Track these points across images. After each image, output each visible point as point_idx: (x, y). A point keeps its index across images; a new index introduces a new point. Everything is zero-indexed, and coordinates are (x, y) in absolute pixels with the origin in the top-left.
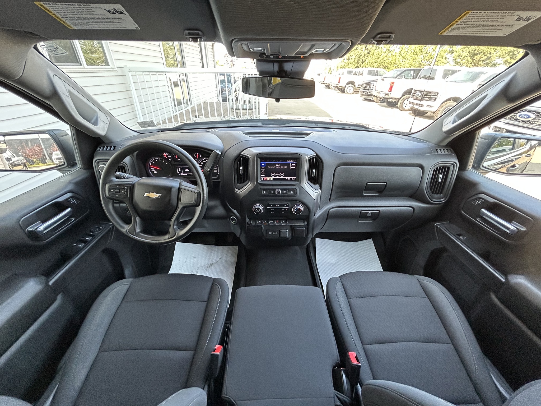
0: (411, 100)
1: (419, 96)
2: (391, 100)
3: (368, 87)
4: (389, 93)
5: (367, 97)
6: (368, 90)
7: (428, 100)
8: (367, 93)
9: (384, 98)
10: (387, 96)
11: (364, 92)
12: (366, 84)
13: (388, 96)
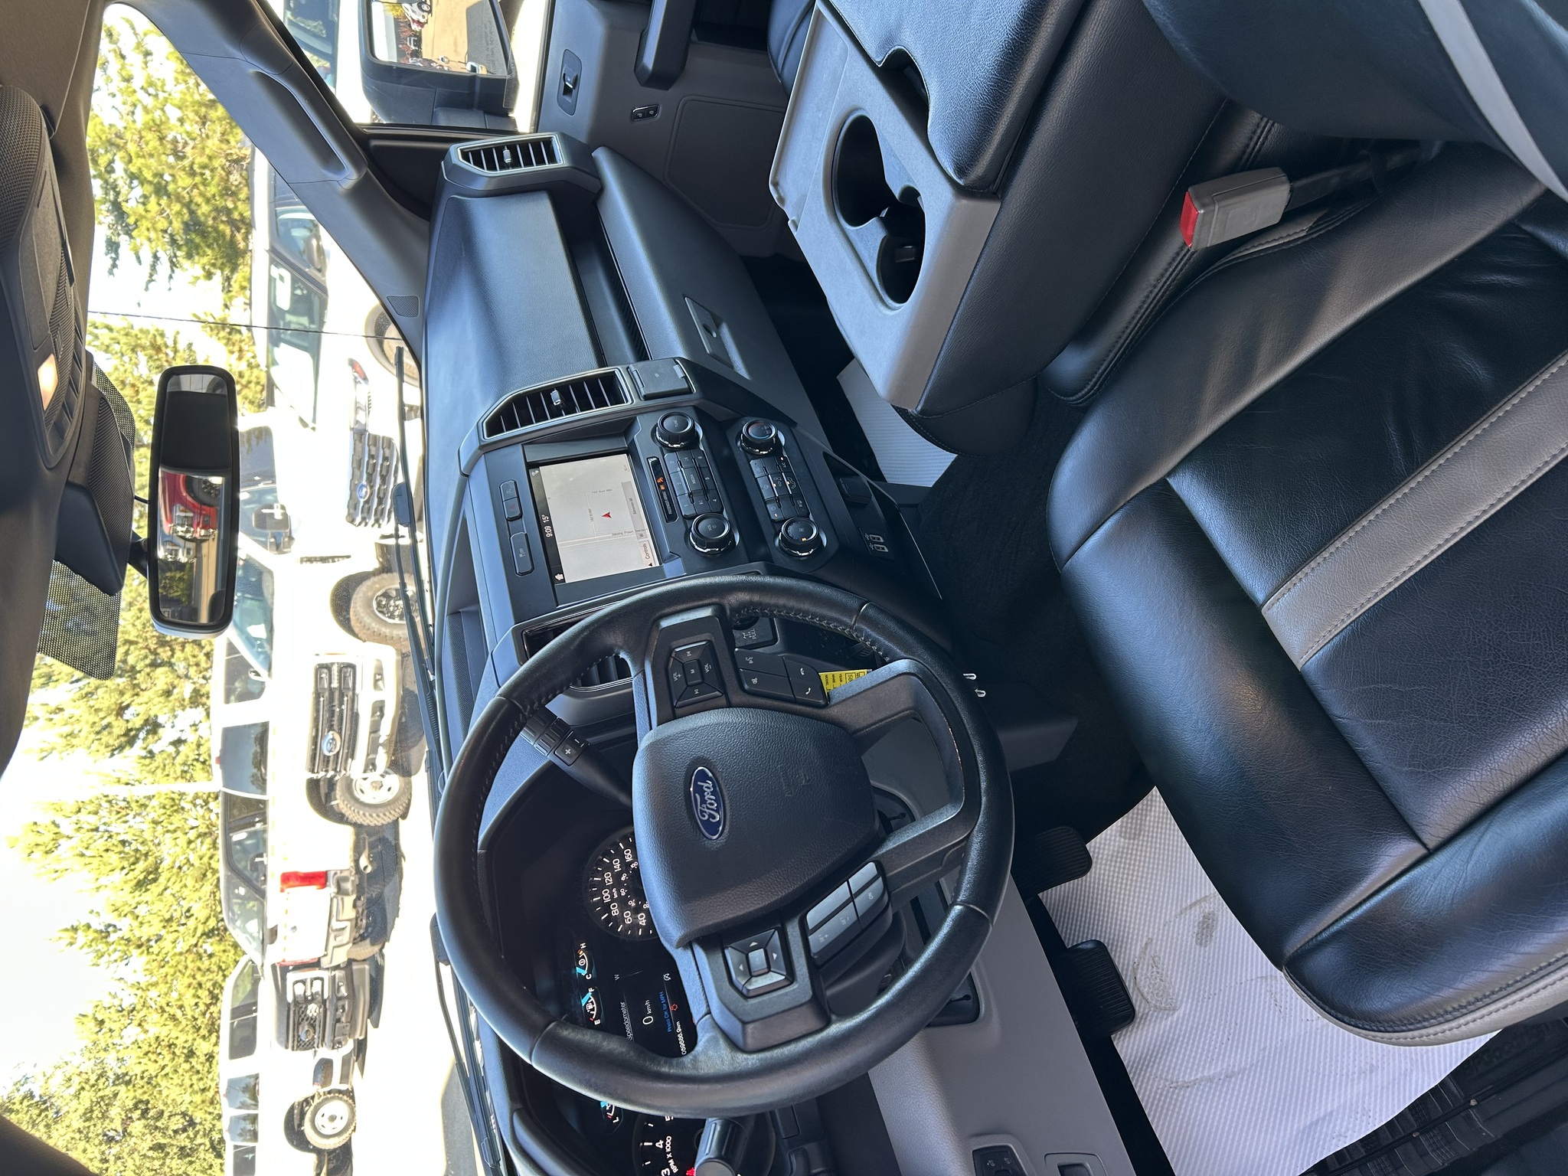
0: (355, 768)
1: (337, 737)
2: (364, 861)
3: (313, 1010)
4: (332, 882)
5: (364, 997)
6: (324, 1002)
7: (350, 694)
8: (340, 1003)
9: (358, 898)
10: (348, 886)
11: (338, 1021)
12: (296, 1028)
13: (346, 879)
